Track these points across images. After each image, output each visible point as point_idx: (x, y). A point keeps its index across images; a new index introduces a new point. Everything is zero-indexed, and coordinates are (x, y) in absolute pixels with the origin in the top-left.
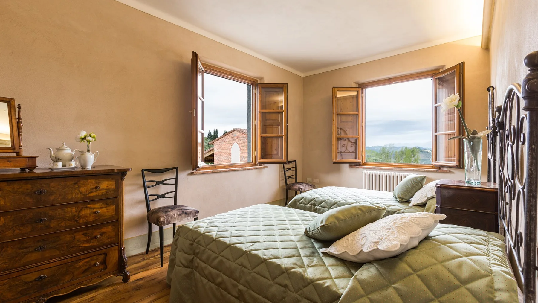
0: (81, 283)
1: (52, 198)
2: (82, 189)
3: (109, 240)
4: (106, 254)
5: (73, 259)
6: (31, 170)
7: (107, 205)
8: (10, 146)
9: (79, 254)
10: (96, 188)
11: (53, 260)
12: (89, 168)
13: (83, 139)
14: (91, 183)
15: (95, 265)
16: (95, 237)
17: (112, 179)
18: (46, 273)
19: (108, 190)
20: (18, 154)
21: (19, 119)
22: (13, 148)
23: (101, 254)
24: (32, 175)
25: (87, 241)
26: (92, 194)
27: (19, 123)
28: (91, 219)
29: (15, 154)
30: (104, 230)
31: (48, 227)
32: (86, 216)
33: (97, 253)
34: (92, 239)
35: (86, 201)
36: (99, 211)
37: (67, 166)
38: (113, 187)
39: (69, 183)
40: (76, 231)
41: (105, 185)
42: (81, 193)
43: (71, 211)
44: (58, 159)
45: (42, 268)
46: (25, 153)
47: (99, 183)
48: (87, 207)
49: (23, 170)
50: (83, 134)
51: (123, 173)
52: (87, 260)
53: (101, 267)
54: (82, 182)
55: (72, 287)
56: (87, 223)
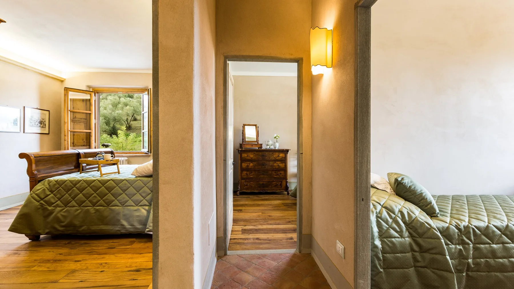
0: (274, 190)
1: (266, 158)
2: (274, 156)
3: (283, 177)
4: (281, 182)
5: (272, 180)
6: (261, 148)
7: (282, 163)
8: (256, 140)
9: (274, 179)
10: (279, 156)
11: (266, 179)
12: (277, 148)
13: (275, 137)
14: (277, 154)
15: (278, 185)
16: (278, 174)
17: (284, 153)
18: (265, 183)
19: (282, 157)
20: (258, 143)
21: (258, 131)
22: (257, 141)
23: (280, 181)
24: (261, 150)
25: (276, 175)
26: (277, 158)
27: (258, 132)
28: (277, 167)
29: (257, 143)
30: (281, 172)
31: (265, 167)
32: (275, 166)
33: (279, 180)
34: (277, 175)
35: (276, 161)
36: (280, 165)
37: (270, 148)
38: (284, 156)
39: (271, 153)
40: (273, 170)
41: (282, 155)
42: (274, 157)
43: (271, 163)
44: (268, 145)
45: (264, 180)
46: (259, 143)
47: (279, 154)
48: (276, 163)
49: (259, 148)
50: (275, 135)
51: (287, 151)
52: (276, 182)
53: (280, 186)
54: (274, 153)
55: (271, 190)
56: (275, 168)
